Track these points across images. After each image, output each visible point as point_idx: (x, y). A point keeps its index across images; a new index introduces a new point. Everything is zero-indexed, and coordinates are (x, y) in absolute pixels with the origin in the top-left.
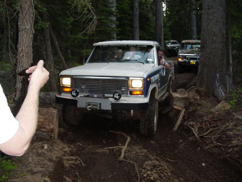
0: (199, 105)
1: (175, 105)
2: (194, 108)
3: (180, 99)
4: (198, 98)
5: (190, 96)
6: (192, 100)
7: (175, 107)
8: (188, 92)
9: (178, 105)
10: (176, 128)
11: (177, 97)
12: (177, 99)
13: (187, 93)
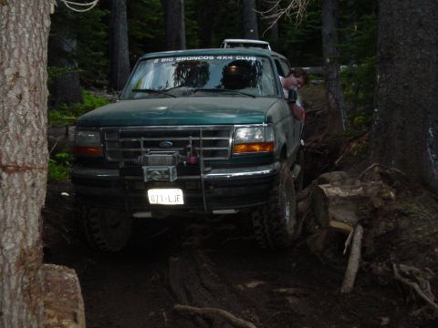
0: (402, 214)
1: (334, 219)
2: (391, 224)
3: (345, 201)
4: (392, 195)
5: (370, 190)
6: (379, 203)
7: (334, 224)
8: (362, 180)
9: (342, 218)
10: (349, 282)
11: (337, 196)
12: (337, 201)
13: (358, 183)
